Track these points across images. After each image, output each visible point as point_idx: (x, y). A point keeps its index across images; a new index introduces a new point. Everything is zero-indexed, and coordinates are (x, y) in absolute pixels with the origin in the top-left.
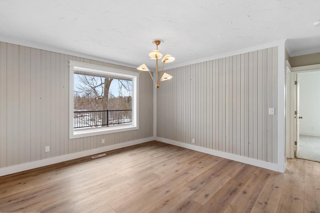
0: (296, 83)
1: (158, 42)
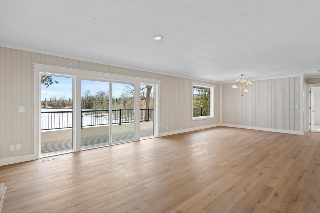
0: (310, 92)
1: (242, 75)
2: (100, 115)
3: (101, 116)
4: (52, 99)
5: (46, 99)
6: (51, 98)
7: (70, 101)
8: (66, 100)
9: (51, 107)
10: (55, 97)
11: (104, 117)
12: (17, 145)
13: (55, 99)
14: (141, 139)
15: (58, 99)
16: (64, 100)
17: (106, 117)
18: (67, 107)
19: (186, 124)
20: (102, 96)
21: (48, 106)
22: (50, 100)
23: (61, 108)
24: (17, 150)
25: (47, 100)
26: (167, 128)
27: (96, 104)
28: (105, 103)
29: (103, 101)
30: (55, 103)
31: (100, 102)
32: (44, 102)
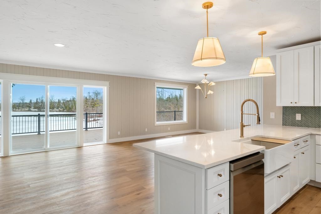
1: (206, 75)
2: (92, 119)
3: (94, 121)
4: (38, 100)
5: (31, 100)
8: (55, 101)
9: (37, 110)
10: (42, 97)
11: (96, 122)
13: (42, 100)
14: (84, 146)
16: (52, 102)
18: (55, 109)
19: (146, 129)
20: (97, 97)
21: (34, 108)
22: (36, 101)
25: (32, 102)
26: (119, 133)
27: (87, 107)
28: (98, 105)
29: (96, 103)
30: (42, 105)
31: (92, 104)
32: (29, 104)
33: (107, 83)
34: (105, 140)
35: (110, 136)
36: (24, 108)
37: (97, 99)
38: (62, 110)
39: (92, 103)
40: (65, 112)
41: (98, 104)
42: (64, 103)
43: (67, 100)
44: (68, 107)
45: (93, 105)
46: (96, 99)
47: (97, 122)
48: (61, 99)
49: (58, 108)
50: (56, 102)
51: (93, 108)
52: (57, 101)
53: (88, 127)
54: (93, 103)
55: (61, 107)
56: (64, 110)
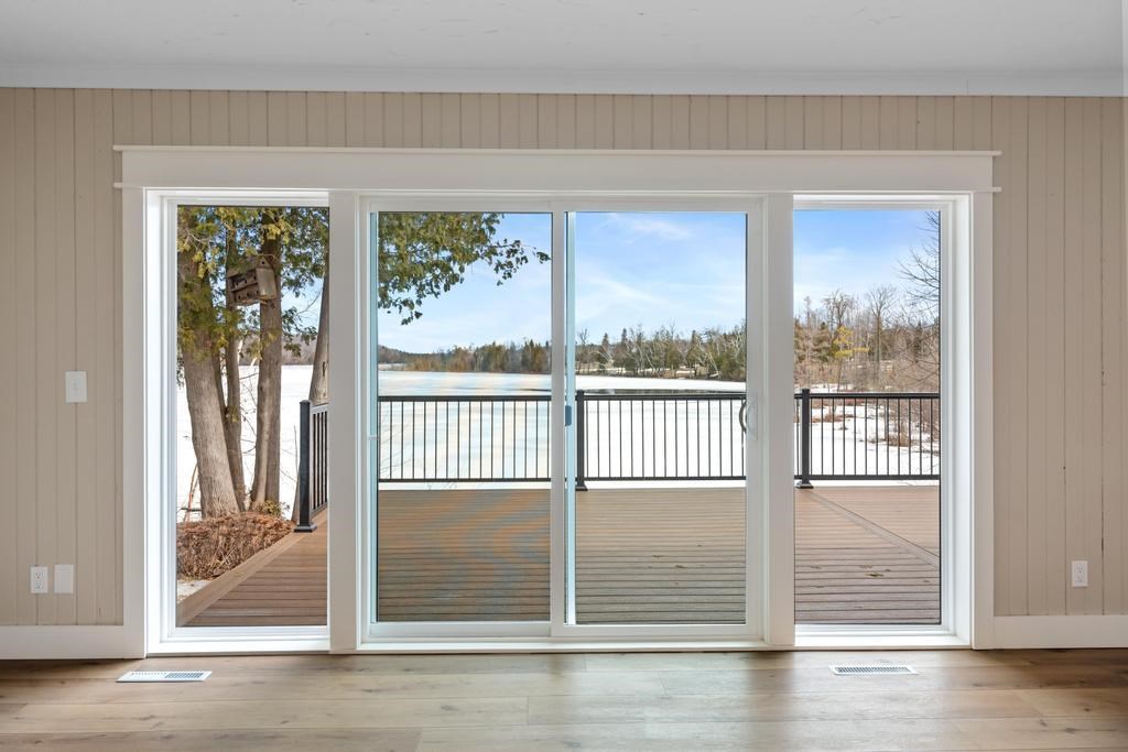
4: (628, 336)
5: (606, 336)
6: (625, 331)
7: (693, 341)
8: (681, 338)
9: (624, 372)
10: (640, 326)
11: (838, 425)
12: (57, 567)
13: (640, 336)
15: (649, 336)
16: (671, 340)
17: (849, 423)
18: (683, 370)
21: (615, 365)
22: (620, 341)
23: (661, 376)
24: (57, 595)
25: (611, 341)
26: (1080, 573)
27: (801, 359)
28: (847, 352)
29: (836, 342)
30: (638, 353)
31: (820, 346)
32: (601, 349)
33: (981, 163)
34: (960, 623)
35: (1002, 595)
36: (586, 362)
37: (840, 325)
38: (704, 370)
39: (821, 341)
40: (715, 379)
41: (846, 347)
42: (710, 342)
43: (722, 332)
44: (726, 362)
45: (824, 353)
46: (835, 326)
47: (844, 429)
48: (700, 330)
49: (690, 365)
50: (684, 342)
51: (825, 366)
52: (688, 337)
53: (816, 470)
54: (826, 344)
55: (702, 359)
56: (712, 370)
